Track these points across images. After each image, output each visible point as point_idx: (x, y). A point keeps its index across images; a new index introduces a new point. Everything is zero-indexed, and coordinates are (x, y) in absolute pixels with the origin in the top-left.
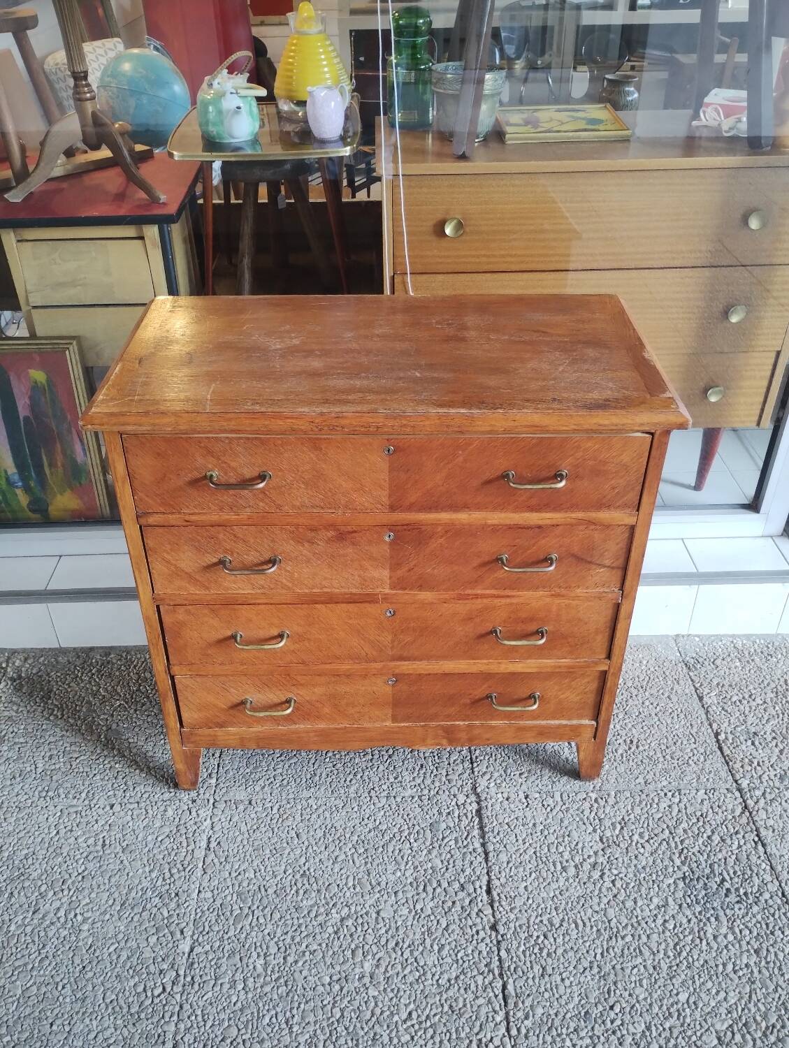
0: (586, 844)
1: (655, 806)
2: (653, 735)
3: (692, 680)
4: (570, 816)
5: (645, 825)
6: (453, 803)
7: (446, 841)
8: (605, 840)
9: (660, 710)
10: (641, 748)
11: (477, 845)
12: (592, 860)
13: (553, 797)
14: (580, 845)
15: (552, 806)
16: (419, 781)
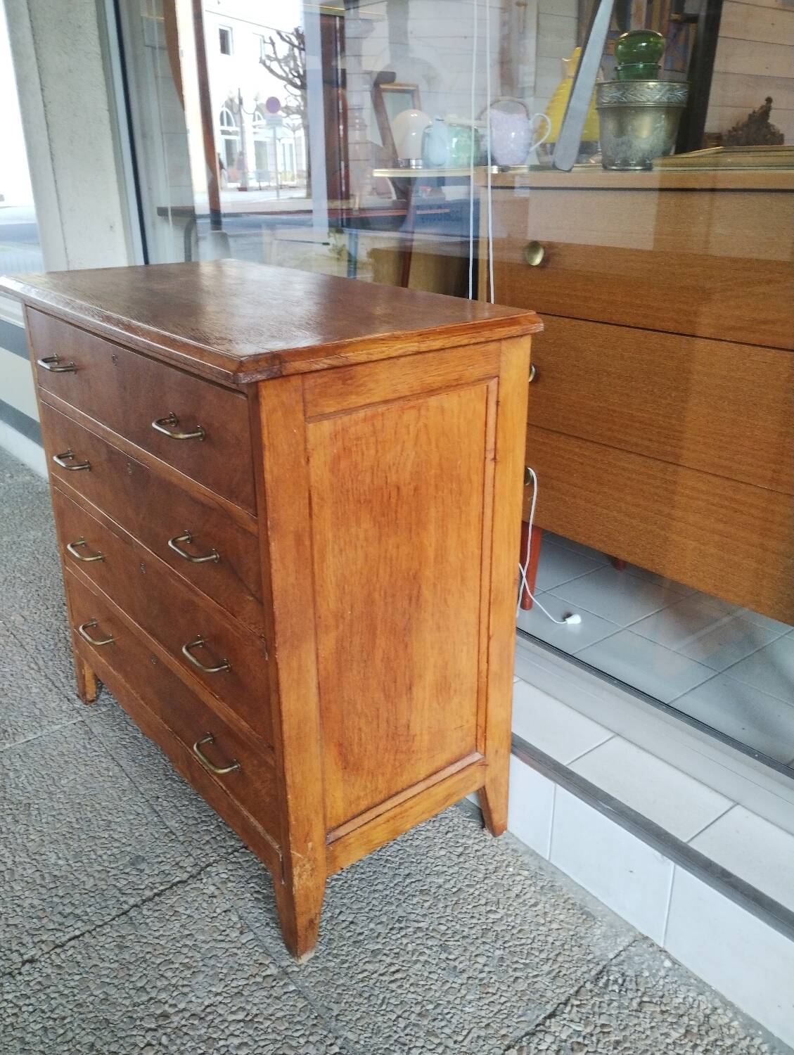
0: (190, 995)
1: (302, 1041)
2: (430, 989)
3: (577, 992)
4: (224, 961)
5: (262, 1044)
6: (178, 859)
7: (123, 876)
8: (208, 1010)
9: (481, 980)
10: (393, 986)
11: (132, 901)
12: (171, 1011)
13: (242, 933)
14: (186, 990)
15: (229, 939)
16: (191, 822)
